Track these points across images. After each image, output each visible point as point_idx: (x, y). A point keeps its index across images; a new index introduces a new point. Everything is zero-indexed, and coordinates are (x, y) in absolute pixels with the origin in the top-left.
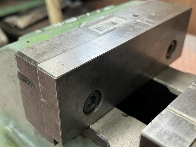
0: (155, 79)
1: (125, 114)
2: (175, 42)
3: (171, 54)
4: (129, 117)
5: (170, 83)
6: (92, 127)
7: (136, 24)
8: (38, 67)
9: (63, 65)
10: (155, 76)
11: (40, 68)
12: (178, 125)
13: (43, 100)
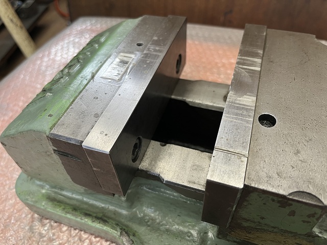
0: (173, 97)
1: (163, 144)
2: (180, 56)
3: (179, 67)
4: (167, 145)
5: (187, 97)
6: (140, 167)
7: (146, 57)
8: (84, 146)
9: (106, 135)
10: (172, 95)
11: (86, 147)
12: (230, 162)
13: (95, 169)
